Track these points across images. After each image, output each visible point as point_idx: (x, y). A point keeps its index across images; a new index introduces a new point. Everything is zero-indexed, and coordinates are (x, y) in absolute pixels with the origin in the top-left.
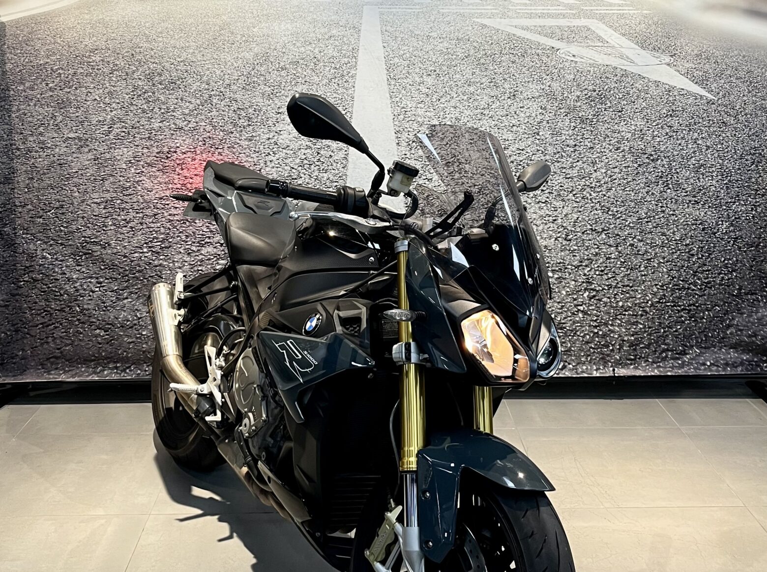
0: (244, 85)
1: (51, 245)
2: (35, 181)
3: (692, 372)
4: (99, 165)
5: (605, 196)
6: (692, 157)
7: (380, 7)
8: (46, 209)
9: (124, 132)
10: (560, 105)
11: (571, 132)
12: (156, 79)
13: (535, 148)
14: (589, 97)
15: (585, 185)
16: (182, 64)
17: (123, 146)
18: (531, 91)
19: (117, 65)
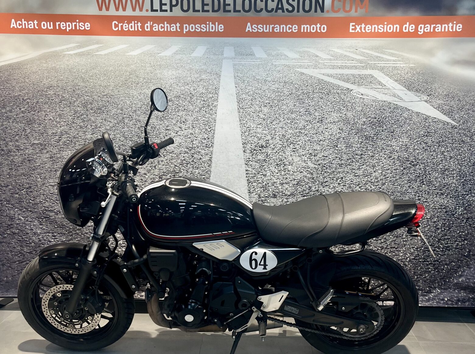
0: (145, 111)
1: (24, 212)
2: (13, 171)
3: (435, 304)
4: (53, 161)
5: (381, 188)
6: (440, 164)
7: (234, 60)
8: (21, 189)
9: (69, 140)
10: (352, 127)
11: (359, 145)
12: (89, 107)
13: (335, 155)
14: (372, 122)
15: (367, 181)
16: (105, 97)
17: (68, 149)
18: (333, 117)
19: (64, 97)
